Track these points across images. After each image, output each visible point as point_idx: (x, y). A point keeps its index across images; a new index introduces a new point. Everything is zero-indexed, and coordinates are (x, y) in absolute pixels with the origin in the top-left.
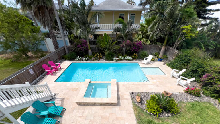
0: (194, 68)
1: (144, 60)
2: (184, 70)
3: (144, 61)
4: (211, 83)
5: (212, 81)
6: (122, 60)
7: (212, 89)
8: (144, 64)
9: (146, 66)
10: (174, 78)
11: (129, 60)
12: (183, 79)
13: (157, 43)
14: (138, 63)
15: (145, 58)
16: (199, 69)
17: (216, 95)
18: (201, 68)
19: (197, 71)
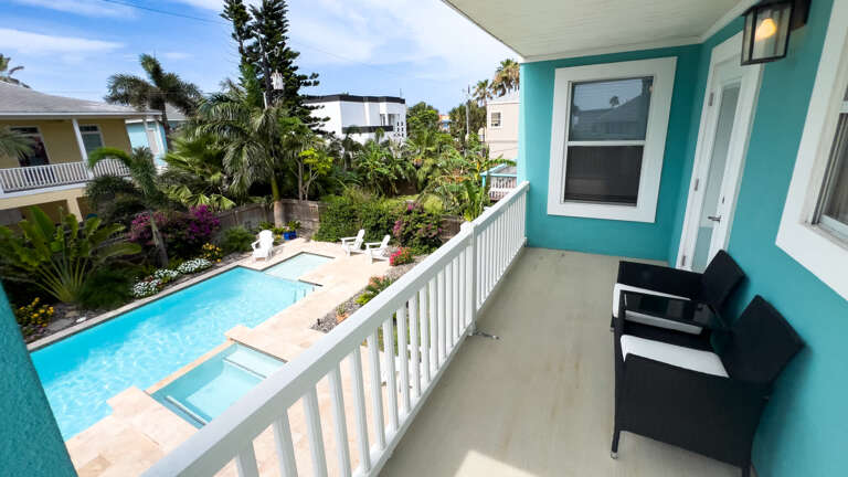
0: (371, 223)
1: (252, 250)
2: (362, 233)
3: (257, 253)
4: (410, 234)
5: (409, 229)
6: (172, 281)
7: (416, 241)
8: (259, 259)
9: (272, 262)
10: (355, 256)
11: (203, 270)
12: (374, 247)
13: (251, 198)
14: (238, 266)
15: (253, 245)
16: (380, 221)
17: (427, 246)
18: (380, 216)
19: (378, 225)
